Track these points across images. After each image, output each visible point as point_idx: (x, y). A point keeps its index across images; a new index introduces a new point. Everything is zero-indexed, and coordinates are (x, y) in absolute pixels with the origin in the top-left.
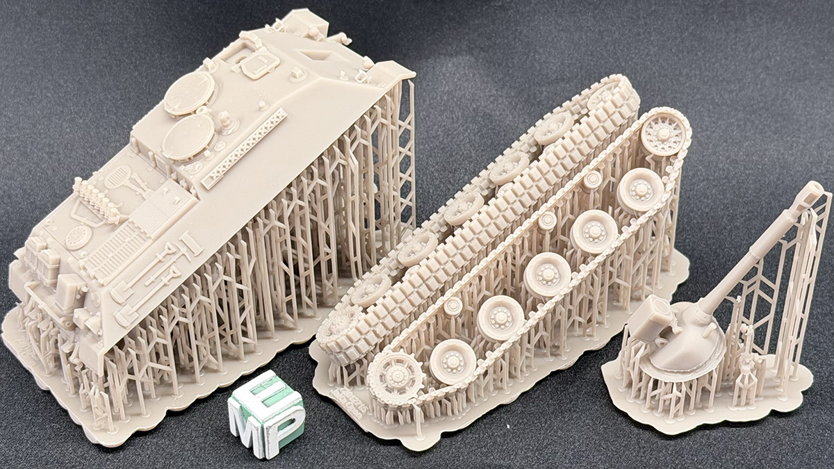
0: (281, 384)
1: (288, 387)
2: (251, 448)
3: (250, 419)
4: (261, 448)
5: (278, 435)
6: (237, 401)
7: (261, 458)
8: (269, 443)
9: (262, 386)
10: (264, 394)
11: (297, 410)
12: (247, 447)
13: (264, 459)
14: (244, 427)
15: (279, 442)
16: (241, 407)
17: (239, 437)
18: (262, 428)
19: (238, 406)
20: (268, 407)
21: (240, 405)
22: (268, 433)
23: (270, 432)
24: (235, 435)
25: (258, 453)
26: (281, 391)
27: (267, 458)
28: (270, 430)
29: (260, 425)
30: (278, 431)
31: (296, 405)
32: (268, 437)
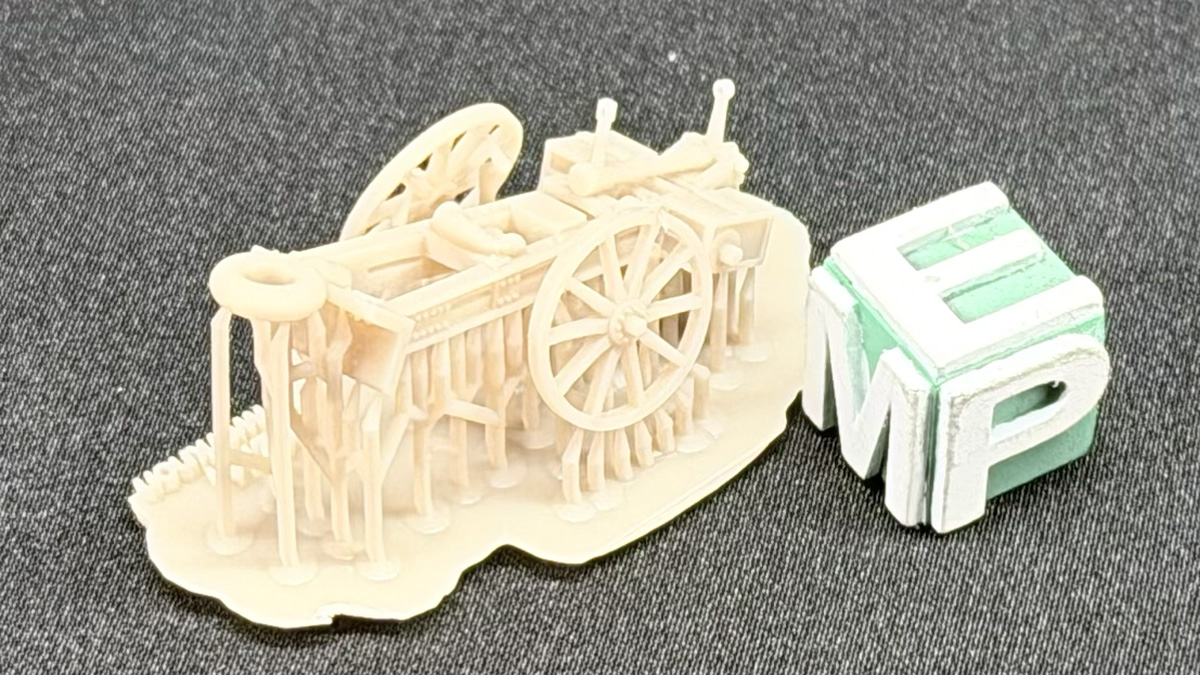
0: (1027, 241)
1: (1053, 257)
2: (876, 483)
3: (891, 357)
4: (918, 482)
5: (993, 440)
6: (846, 282)
7: (913, 523)
8: (950, 464)
9: (947, 240)
10: (958, 270)
11: (1080, 351)
12: (862, 470)
13: (925, 530)
14: (861, 394)
15: (994, 471)
16: (858, 310)
17: (831, 433)
18: (934, 402)
19: (846, 303)
20: (965, 321)
21: (854, 302)
22: (953, 425)
23: (960, 421)
24: (819, 422)
25: (901, 502)
26: (1022, 266)
27: (939, 526)
28: (965, 412)
29: (924, 389)
30: (996, 421)
31: (1077, 330)
32: (951, 438)
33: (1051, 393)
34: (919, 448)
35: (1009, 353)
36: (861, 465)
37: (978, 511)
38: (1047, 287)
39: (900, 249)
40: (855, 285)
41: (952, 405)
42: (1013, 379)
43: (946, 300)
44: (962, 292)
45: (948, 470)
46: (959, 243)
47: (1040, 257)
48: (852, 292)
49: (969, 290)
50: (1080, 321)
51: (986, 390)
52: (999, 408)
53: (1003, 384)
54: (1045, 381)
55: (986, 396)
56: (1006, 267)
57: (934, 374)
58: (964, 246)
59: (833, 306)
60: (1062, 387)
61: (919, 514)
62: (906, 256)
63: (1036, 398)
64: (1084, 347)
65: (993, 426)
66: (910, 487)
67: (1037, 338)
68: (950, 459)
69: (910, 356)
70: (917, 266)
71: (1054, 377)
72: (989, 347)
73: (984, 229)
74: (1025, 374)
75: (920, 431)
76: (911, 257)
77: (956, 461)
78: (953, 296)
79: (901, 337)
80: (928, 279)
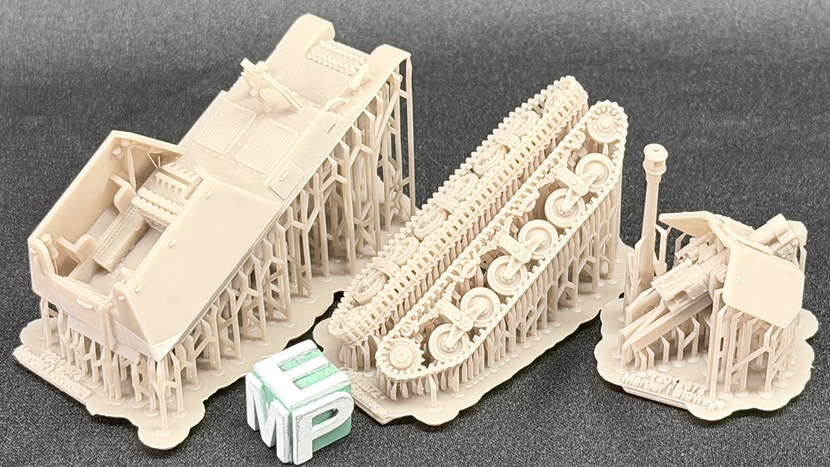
33: (333, 413)
34: (287, 435)
35: (317, 400)
36: (268, 442)
37: (311, 456)
38: (330, 375)
39: (278, 365)
40: (262, 379)
41: (296, 419)
42: (318, 409)
43: (294, 382)
44: (300, 379)
45: (297, 442)
46: (299, 361)
47: (328, 365)
48: (261, 381)
49: (302, 378)
50: (341, 387)
51: (309, 413)
52: (313, 419)
53: (314, 411)
54: (331, 409)
55: (309, 415)
56: (315, 369)
57: (290, 408)
58: (300, 362)
59: (255, 386)
60: (337, 411)
61: (289, 459)
62: (280, 367)
63: (328, 415)
64: (343, 396)
65: (313, 426)
66: (284, 449)
67: (326, 394)
68: (298, 439)
69: (282, 403)
70: (283, 371)
71: (334, 407)
72: (309, 398)
73: (308, 356)
74: (323, 407)
75: (286, 429)
76: (282, 367)
77: (300, 439)
78: (297, 380)
79: (278, 396)
80: (288, 375)
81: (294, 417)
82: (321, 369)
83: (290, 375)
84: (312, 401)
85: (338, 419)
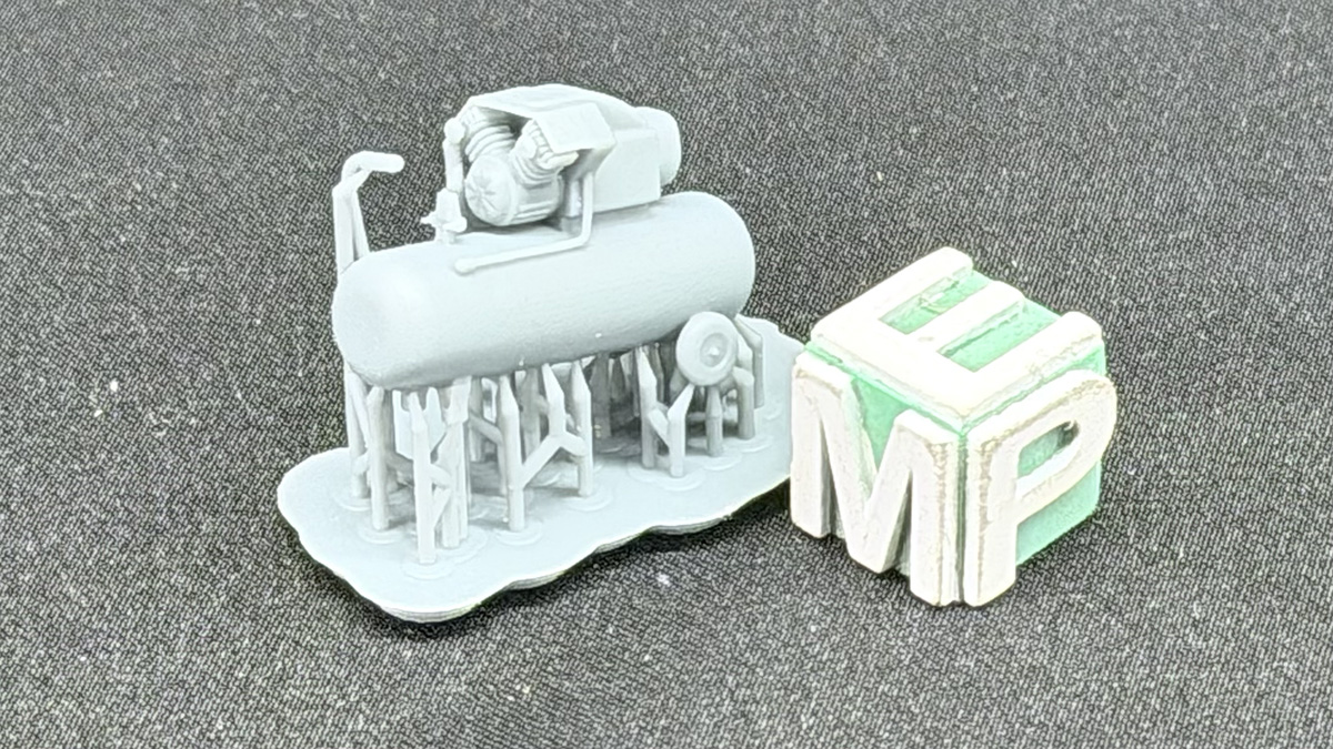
1: (1032, 305)
3: (906, 419)
4: (950, 553)
6: (835, 362)
7: (945, 602)
9: (925, 306)
15: (1022, 529)
16: (855, 384)
18: (964, 454)
19: (842, 382)
20: (973, 369)
21: (853, 377)
22: (985, 475)
23: (992, 471)
24: (817, 528)
25: (929, 581)
26: (1009, 317)
27: (973, 600)
28: (994, 460)
29: (954, 439)
30: (1020, 472)
33: (1066, 434)
34: (949, 511)
35: (1024, 396)
36: (877, 557)
37: (1009, 579)
38: (1037, 331)
39: (881, 319)
40: (847, 363)
41: (983, 453)
42: (1035, 419)
43: (948, 354)
44: (956, 349)
45: (981, 530)
47: (1021, 307)
48: (845, 370)
49: (962, 346)
50: (1081, 356)
51: (1013, 432)
52: (1024, 454)
53: (1028, 423)
54: (1062, 421)
55: (1014, 438)
56: (992, 319)
58: (939, 310)
59: (828, 386)
60: (1075, 428)
61: (951, 590)
62: (890, 324)
63: (1056, 439)
64: (1091, 381)
65: (1019, 477)
66: (940, 560)
68: (984, 517)
69: (926, 414)
70: (905, 331)
73: (954, 294)
74: (1044, 413)
75: (950, 490)
77: (989, 518)
78: (950, 352)
79: (910, 399)
80: (920, 339)
81: (973, 447)
82: (1007, 317)
83: (930, 339)
84: (1011, 401)
85: (1079, 454)
